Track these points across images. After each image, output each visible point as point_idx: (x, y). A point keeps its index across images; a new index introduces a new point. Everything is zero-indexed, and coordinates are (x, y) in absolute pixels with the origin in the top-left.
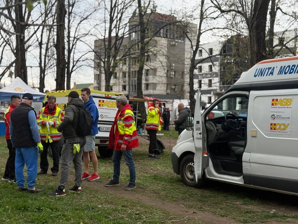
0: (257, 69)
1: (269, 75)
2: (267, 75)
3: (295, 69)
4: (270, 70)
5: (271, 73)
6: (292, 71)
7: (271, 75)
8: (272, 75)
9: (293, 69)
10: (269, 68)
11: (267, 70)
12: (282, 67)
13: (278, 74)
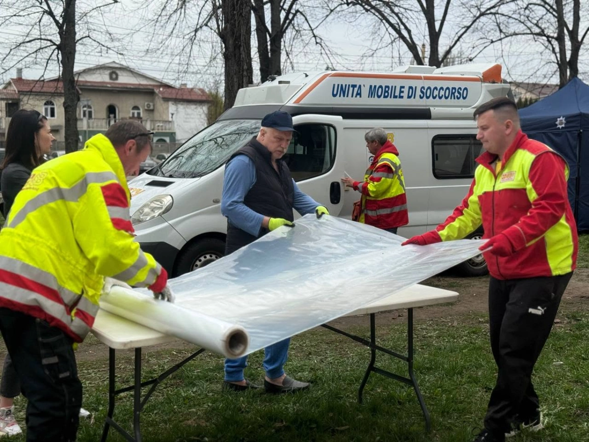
0: (334, 85)
1: (356, 97)
2: (352, 96)
3: (390, 91)
4: (356, 89)
5: (357, 94)
6: (386, 94)
7: (358, 96)
8: (360, 97)
9: (387, 92)
10: (354, 86)
11: (351, 89)
12: (371, 86)
13: (369, 97)
